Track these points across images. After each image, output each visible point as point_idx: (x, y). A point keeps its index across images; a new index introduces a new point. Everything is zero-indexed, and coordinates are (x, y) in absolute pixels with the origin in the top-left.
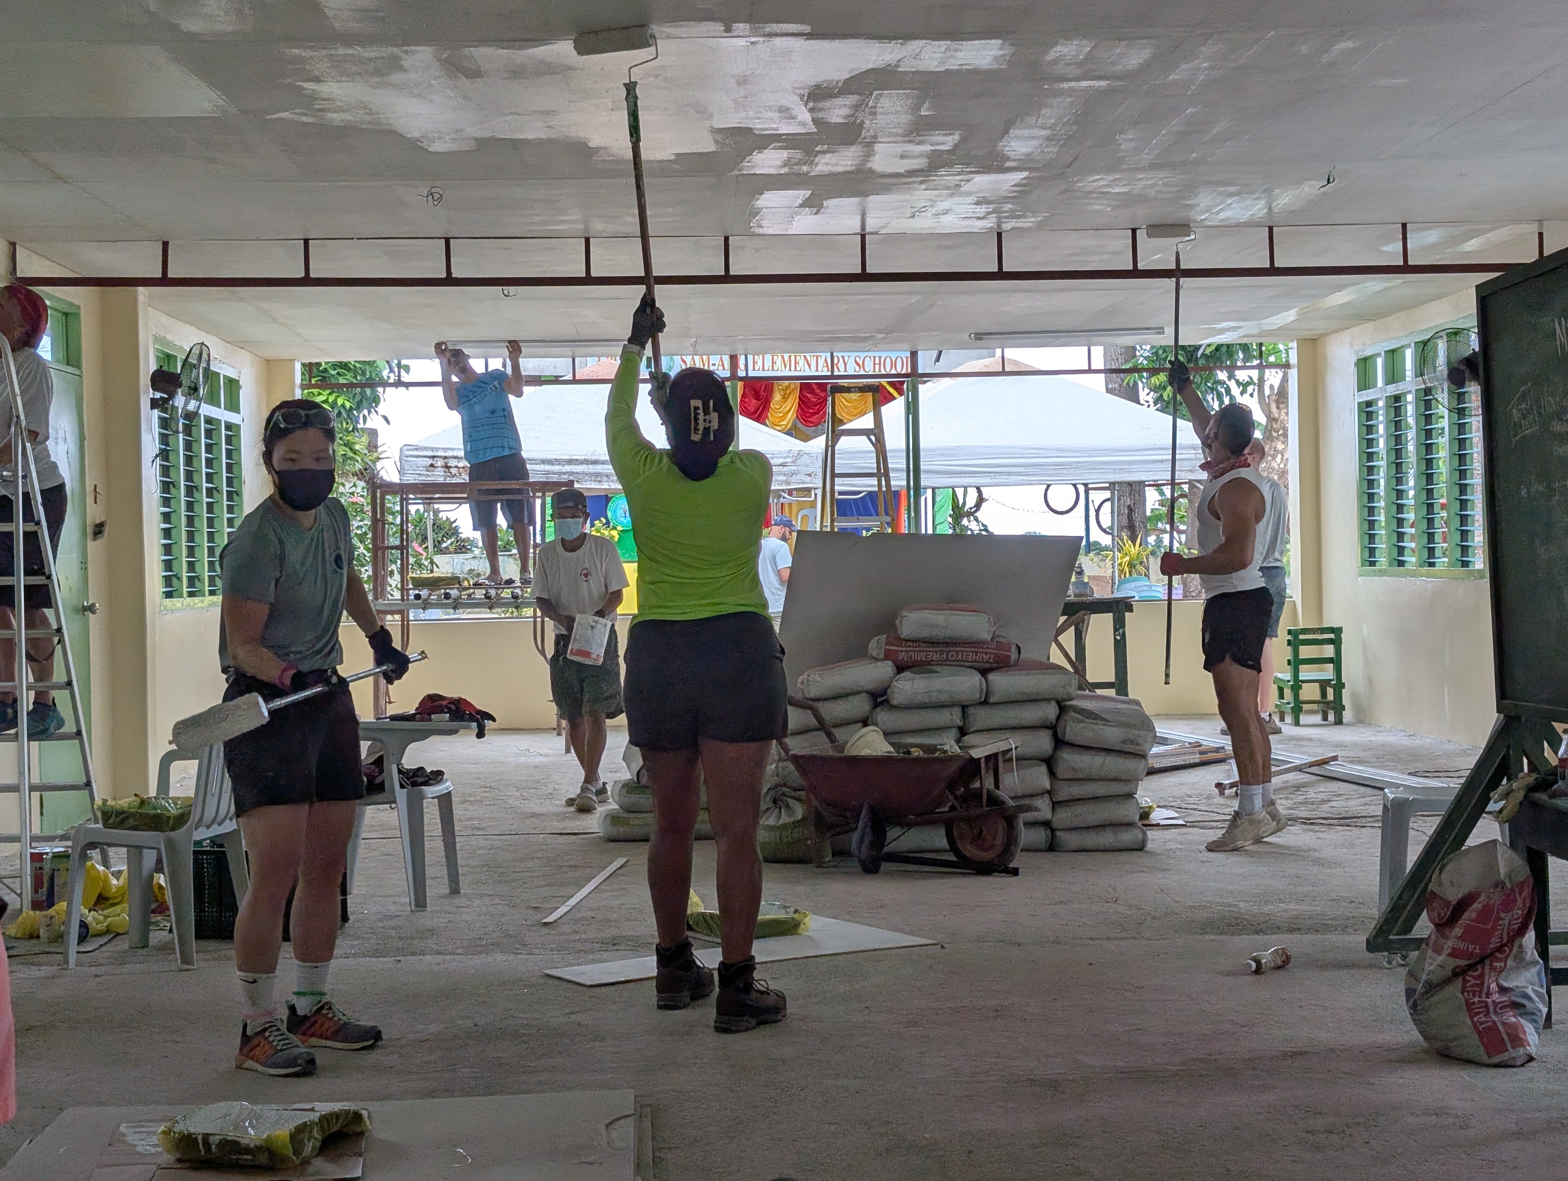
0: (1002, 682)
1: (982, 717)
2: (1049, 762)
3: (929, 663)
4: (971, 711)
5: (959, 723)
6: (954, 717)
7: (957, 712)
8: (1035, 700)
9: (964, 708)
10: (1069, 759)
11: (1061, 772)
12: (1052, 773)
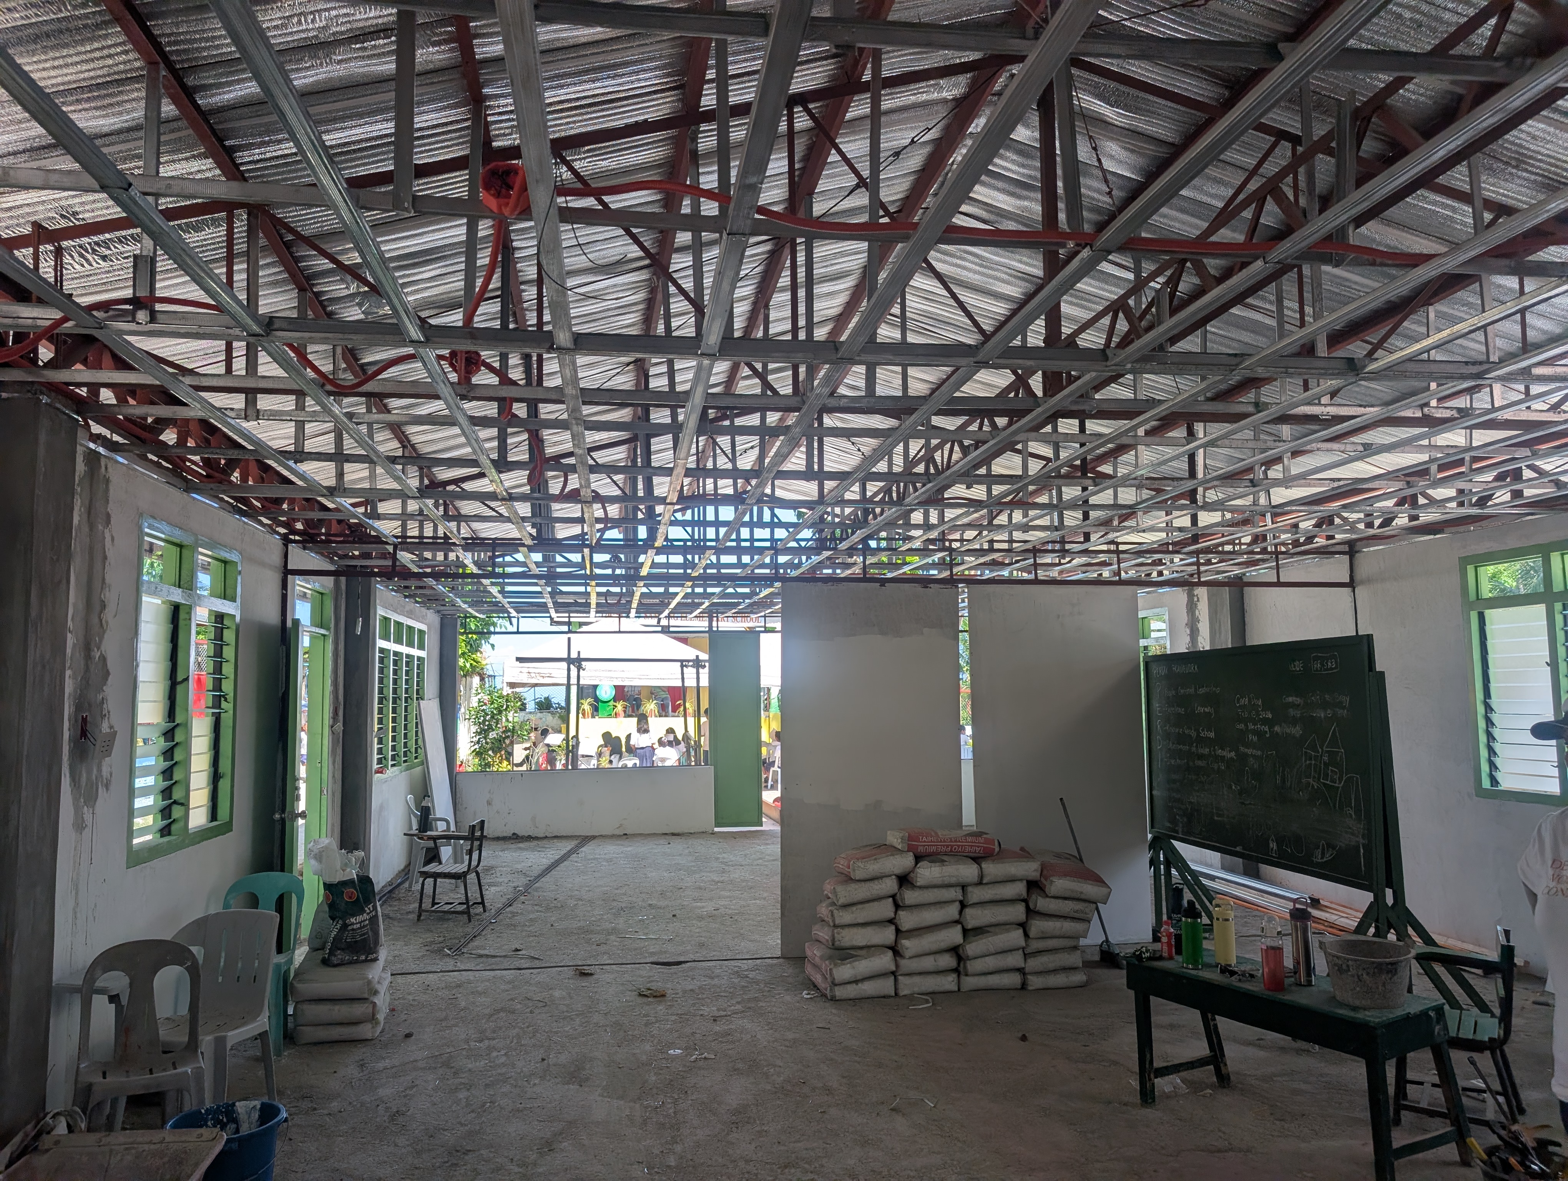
0: (992, 869)
1: (976, 894)
2: (1023, 925)
3: (938, 854)
4: (970, 889)
5: (961, 898)
6: (955, 894)
7: (959, 890)
8: (1012, 880)
9: (964, 887)
10: (1037, 926)
11: (1033, 933)
12: (1026, 935)
